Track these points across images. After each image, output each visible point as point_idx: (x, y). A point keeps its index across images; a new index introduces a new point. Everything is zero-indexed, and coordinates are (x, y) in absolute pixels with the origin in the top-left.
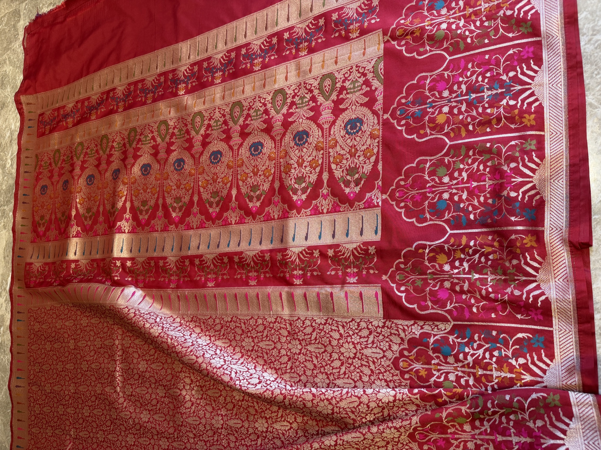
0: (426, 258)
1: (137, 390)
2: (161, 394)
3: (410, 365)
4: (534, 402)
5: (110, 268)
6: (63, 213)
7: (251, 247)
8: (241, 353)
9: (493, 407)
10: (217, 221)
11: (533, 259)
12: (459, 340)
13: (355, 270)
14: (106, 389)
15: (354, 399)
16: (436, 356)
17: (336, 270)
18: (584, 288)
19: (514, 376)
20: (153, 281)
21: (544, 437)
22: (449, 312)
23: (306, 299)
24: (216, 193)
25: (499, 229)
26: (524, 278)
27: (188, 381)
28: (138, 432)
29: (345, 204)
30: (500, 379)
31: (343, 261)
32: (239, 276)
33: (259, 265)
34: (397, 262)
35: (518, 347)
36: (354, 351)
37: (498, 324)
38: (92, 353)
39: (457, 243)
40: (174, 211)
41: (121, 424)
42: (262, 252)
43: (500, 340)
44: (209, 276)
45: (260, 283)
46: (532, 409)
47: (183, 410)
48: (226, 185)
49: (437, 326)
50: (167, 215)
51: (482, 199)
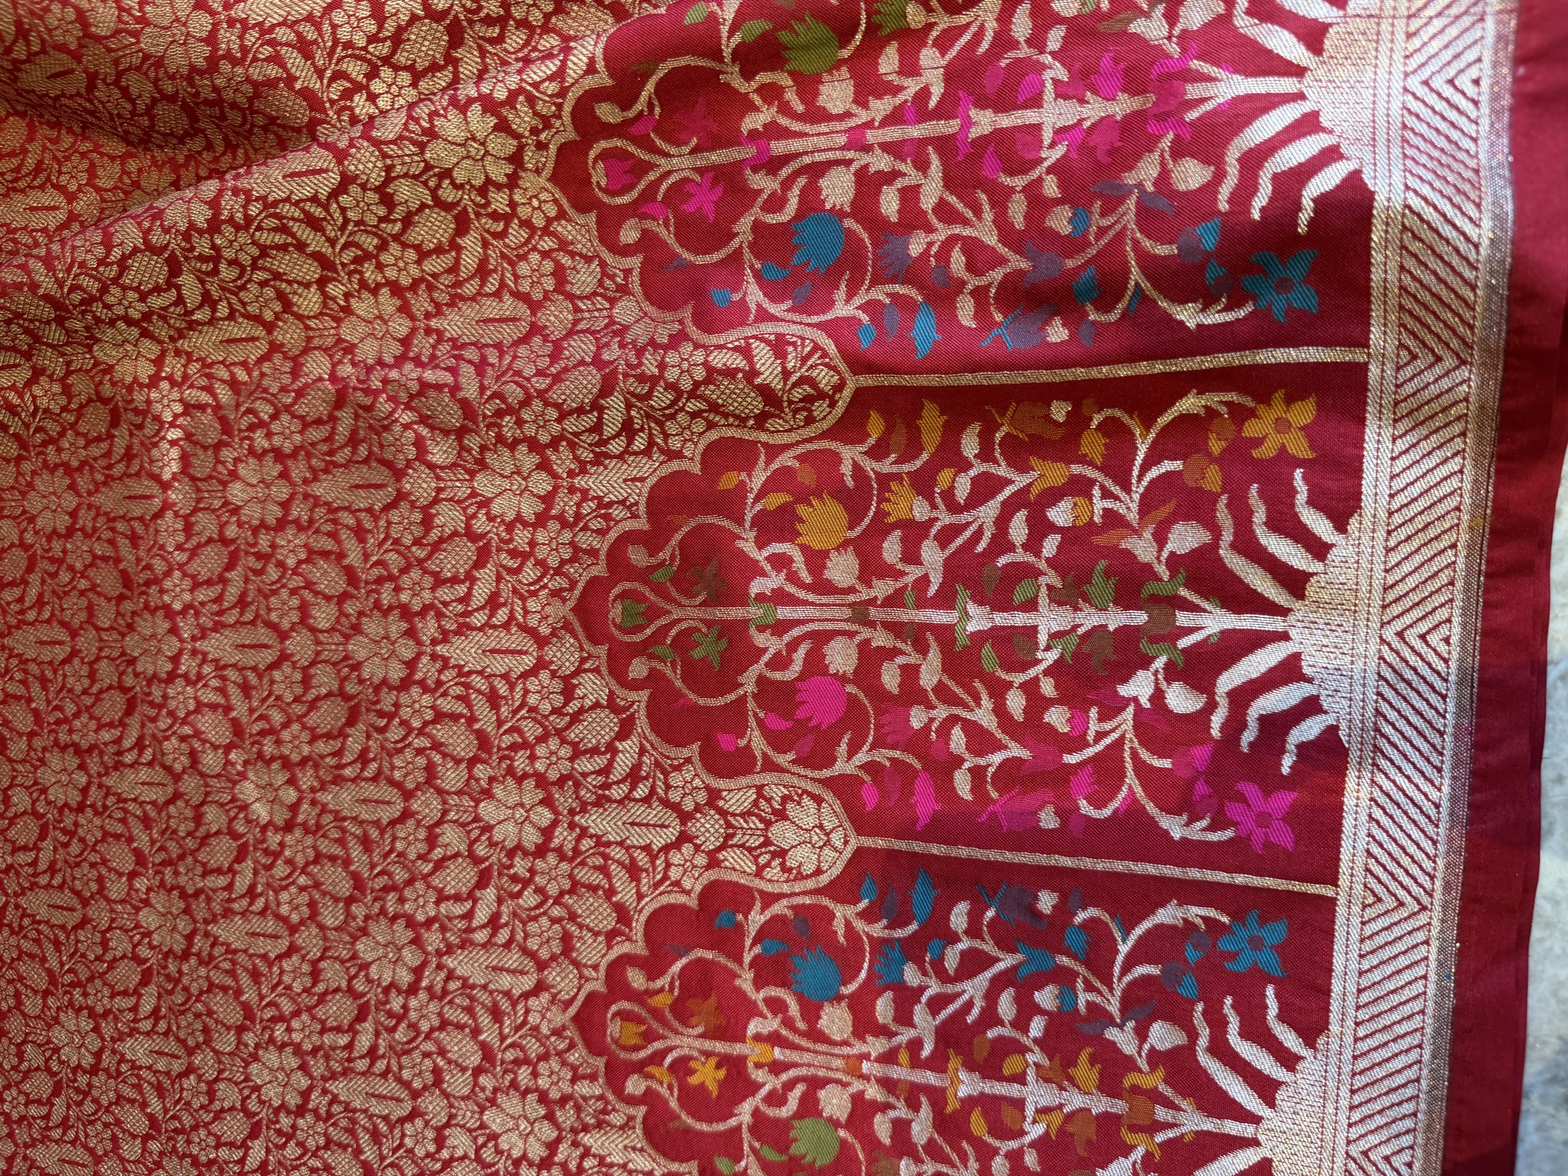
21: (1206, 69)
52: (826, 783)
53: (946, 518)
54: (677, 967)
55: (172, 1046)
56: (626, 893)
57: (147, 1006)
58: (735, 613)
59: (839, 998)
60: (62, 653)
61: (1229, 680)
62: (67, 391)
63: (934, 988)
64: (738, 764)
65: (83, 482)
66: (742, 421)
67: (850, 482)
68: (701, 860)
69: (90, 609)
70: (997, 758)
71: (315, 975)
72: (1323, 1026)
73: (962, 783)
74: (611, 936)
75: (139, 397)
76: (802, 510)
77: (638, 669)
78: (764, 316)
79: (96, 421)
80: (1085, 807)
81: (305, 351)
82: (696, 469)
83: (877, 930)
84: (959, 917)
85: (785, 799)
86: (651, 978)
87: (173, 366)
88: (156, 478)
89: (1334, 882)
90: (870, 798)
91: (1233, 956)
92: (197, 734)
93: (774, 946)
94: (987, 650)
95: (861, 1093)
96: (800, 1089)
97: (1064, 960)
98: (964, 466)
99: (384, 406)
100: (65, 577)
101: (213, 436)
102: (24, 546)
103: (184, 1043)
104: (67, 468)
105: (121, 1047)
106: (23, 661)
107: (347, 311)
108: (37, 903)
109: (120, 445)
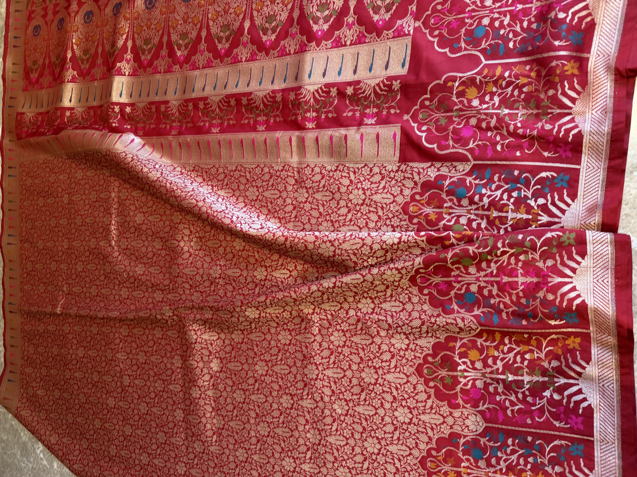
0: (454, 93)
1: (133, 243)
2: (157, 247)
3: (420, 209)
4: (547, 242)
5: (107, 114)
6: (58, 57)
7: (262, 87)
8: (244, 202)
9: (503, 246)
10: (226, 59)
11: (572, 88)
12: (477, 182)
13: (375, 110)
14: (101, 244)
15: (357, 240)
16: (449, 199)
17: (354, 111)
18: (623, 119)
19: (530, 217)
20: (154, 129)
21: (552, 275)
22: (471, 151)
23: (318, 143)
24: (226, 26)
25: (539, 56)
26: (559, 111)
27: (187, 232)
28: (132, 285)
29: (371, 34)
30: (516, 220)
31: (362, 100)
32: (246, 122)
33: (269, 108)
34: (422, 98)
35: (539, 187)
36: (363, 197)
37: (521, 163)
38: (87, 207)
39: (491, 74)
40: (179, 49)
41: (115, 278)
42: (274, 92)
43: (522, 180)
44: (214, 122)
45: (269, 128)
46: (544, 248)
47: (180, 261)
48: (238, 16)
49: (455, 167)
50: (172, 54)
51: (525, 24)
52: (478, 411)
53: (502, 356)
54: (444, 451)
55: (315, 466)
56: (430, 433)
57: (308, 456)
58: (455, 374)
59: (483, 459)
60: (287, 372)
61: (566, 393)
62: (291, 314)
63: (505, 457)
64: (457, 406)
65: (293, 333)
66: (454, 333)
67: (480, 347)
68: (449, 427)
69: (295, 362)
70: (517, 407)
71: (353, 450)
72: (594, 468)
73: (509, 413)
74: (427, 443)
75: (309, 317)
76: (469, 352)
77: (432, 384)
78: (458, 312)
79: (297, 321)
80: (537, 419)
81: (349, 309)
82: (443, 341)
83: (491, 444)
84: (510, 441)
85: (468, 415)
86: (438, 453)
87: (317, 310)
88: (313, 334)
89: (593, 436)
90: (488, 415)
91: (572, 452)
92: (323, 392)
93: (467, 447)
94: (513, 385)
97: (534, 452)
98: (506, 345)
99: (369, 323)
100: (288, 354)
101: (327, 325)
102: (277, 347)
103: (318, 466)
104: (289, 330)
105: (301, 466)
106: (276, 373)
107: (359, 301)
108: (279, 431)
109: (303, 326)
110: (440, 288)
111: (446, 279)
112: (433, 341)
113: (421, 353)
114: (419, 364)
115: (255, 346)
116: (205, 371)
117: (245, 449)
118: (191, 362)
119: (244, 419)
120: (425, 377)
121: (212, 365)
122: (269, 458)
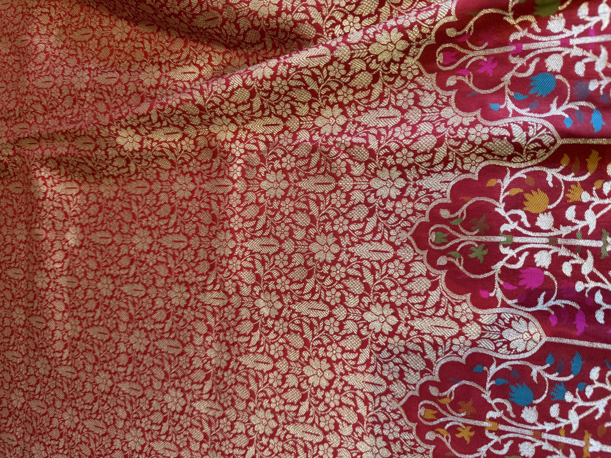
52: (533, 313)
53: (598, 201)
54: (453, 388)
55: (217, 405)
56: (431, 354)
57: (207, 389)
58: (494, 239)
59: (532, 405)
60: (182, 245)
62: (196, 144)
63: (579, 403)
64: (492, 303)
65: (198, 179)
67: (551, 185)
68: (468, 343)
69: (197, 229)
71: (284, 380)
73: (600, 316)
74: (422, 373)
75: (227, 146)
76: (527, 196)
77: (442, 261)
78: (515, 114)
79: (206, 156)
81: (299, 129)
82: (476, 177)
83: (554, 377)
84: (594, 373)
85: (511, 319)
86: (441, 391)
87: (242, 134)
88: (231, 179)
90: (555, 320)
92: (240, 279)
93: (502, 381)
95: (541, 446)
96: (510, 443)
98: (608, 179)
99: (334, 152)
100: (187, 216)
101: (257, 162)
102: (170, 204)
103: (222, 405)
104: (191, 174)
105: (194, 405)
106: (166, 248)
107: (319, 114)
108: (163, 345)
109: (216, 165)
110: (481, 71)
111: (496, 51)
112: (454, 178)
113: (428, 204)
114: (421, 224)
115: (133, 203)
116: (58, 245)
117: (110, 373)
118: (37, 231)
119: (110, 323)
120: (430, 248)
121: (68, 236)
122: (144, 389)
